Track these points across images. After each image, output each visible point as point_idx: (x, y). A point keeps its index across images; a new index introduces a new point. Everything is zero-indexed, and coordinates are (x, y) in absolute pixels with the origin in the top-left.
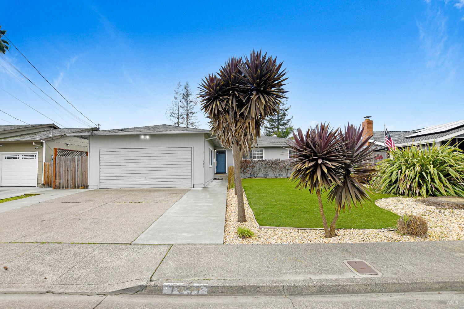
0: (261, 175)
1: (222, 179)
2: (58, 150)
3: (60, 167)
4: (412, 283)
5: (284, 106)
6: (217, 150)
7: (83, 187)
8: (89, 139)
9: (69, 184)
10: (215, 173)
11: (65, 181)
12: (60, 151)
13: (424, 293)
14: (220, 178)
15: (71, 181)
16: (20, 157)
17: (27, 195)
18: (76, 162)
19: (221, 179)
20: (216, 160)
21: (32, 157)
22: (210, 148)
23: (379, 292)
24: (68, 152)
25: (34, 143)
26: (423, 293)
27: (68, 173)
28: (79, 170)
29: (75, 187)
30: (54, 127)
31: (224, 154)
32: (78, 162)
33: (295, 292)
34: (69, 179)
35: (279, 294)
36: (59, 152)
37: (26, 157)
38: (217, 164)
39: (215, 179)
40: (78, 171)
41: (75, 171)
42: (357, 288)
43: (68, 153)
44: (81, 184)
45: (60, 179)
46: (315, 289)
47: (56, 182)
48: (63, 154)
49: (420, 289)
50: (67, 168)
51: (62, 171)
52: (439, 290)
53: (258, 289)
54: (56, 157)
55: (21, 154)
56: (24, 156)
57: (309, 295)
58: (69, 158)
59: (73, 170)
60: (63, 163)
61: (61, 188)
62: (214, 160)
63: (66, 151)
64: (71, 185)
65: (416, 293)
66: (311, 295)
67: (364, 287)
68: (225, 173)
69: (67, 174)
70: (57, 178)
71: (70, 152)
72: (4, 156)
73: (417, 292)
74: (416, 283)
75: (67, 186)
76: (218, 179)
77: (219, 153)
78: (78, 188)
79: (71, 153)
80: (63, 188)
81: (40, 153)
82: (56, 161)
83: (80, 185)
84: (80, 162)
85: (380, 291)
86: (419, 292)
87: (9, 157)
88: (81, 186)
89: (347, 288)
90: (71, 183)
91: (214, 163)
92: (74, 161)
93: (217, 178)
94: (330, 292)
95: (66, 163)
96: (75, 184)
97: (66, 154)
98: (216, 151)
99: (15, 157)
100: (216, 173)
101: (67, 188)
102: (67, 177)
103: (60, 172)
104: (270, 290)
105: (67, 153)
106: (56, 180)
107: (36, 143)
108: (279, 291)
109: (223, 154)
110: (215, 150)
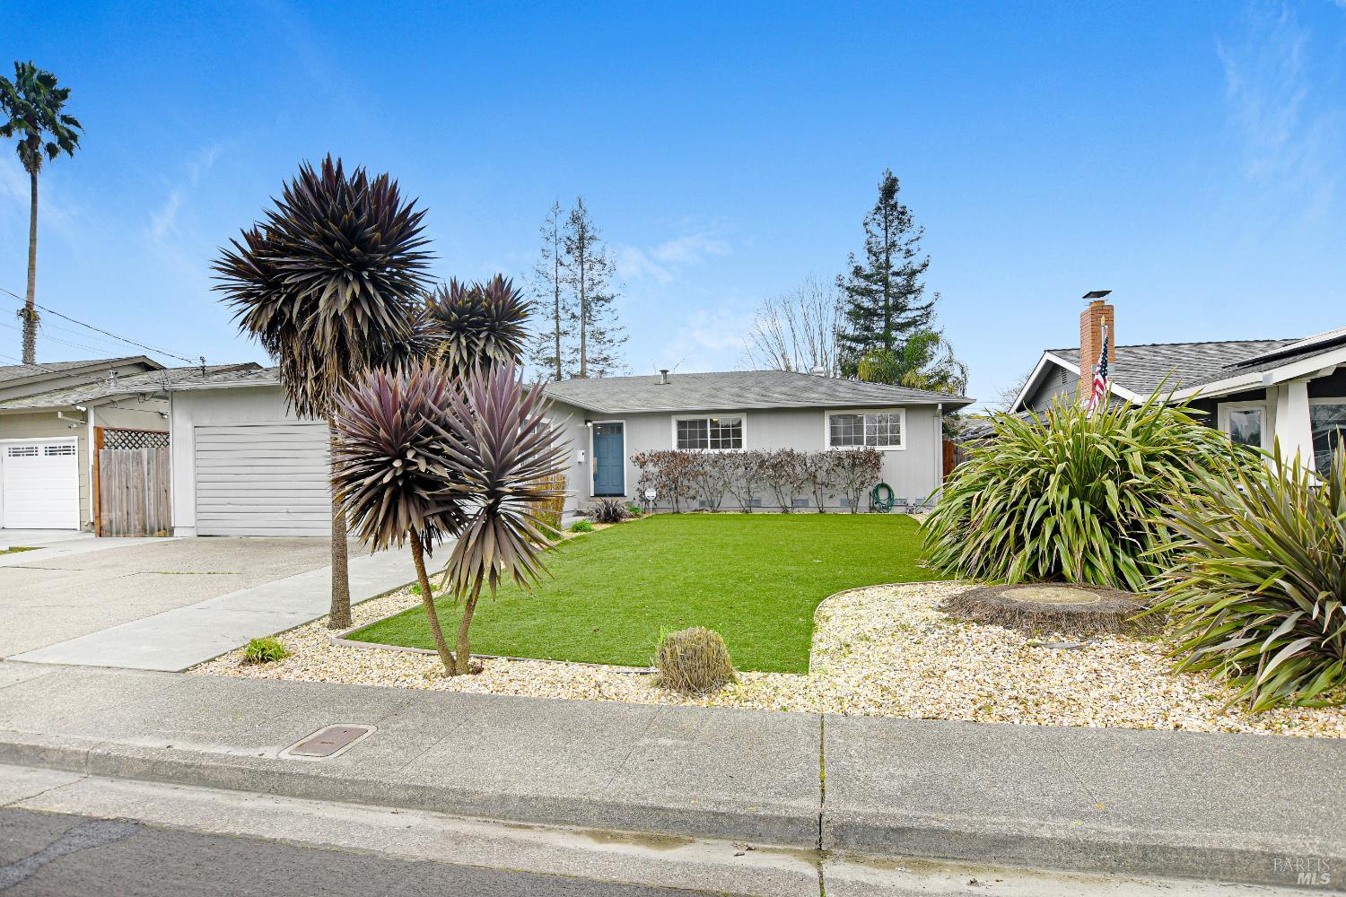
0: (730, 504)
2: (105, 433)
3: (109, 478)
4: (346, 781)
6: (595, 422)
7: (162, 531)
8: (170, 398)
9: (132, 523)
10: (593, 494)
11: (123, 515)
12: (113, 433)
13: (369, 807)
15: (136, 517)
16: (41, 451)
17: (12, 550)
18: (145, 463)
20: (596, 454)
21: (67, 450)
23: (269, 792)
24: (140, 435)
25: (60, 414)
26: (364, 807)
27: (127, 495)
28: (151, 484)
29: (145, 531)
30: (146, 366)
32: (148, 463)
33: (106, 769)
34: (131, 511)
35: (76, 769)
36: (110, 437)
37: (52, 452)
38: (599, 466)
40: (149, 489)
41: (143, 490)
42: (224, 777)
43: (140, 439)
44: (159, 524)
45: (110, 511)
46: (144, 767)
47: (102, 518)
48: (124, 441)
49: (360, 796)
50: (124, 480)
51: (116, 491)
52: (404, 805)
53: (42, 755)
54: (101, 451)
55: (41, 443)
56: (48, 449)
57: (130, 778)
58: (129, 454)
59: (140, 486)
60: (115, 467)
61: (114, 535)
63: (133, 434)
64: (135, 527)
65: (347, 805)
66: (134, 779)
67: (240, 776)
68: (622, 495)
69: (124, 497)
70: (105, 507)
71: (146, 435)
72: (6, 450)
73: (352, 802)
74: (353, 782)
75: (128, 530)
77: (602, 431)
78: (152, 534)
79: (150, 439)
80: (118, 533)
81: (83, 440)
82: (101, 460)
83: (156, 528)
84: (153, 465)
85: (273, 790)
86: (356, 802)
87: (16, 453)
88: (159, 530)
89: (207, 773)
90: (135, 521)
91: (580, 463)
92: (139, 463)
94: (171, 778)
95: (123, 466)
96: (144, 526)
97: (133, 442)
99: (31, 452)
100: (596, 495)
101: (126, 534)
102: (125, 505)
103: (109, 491)
104: (63, 759)
105: (137, 438)
106: (102, 514)
107: (65, 414)
108: (78, 762)
109: (615, 435)
110: (587, 421)
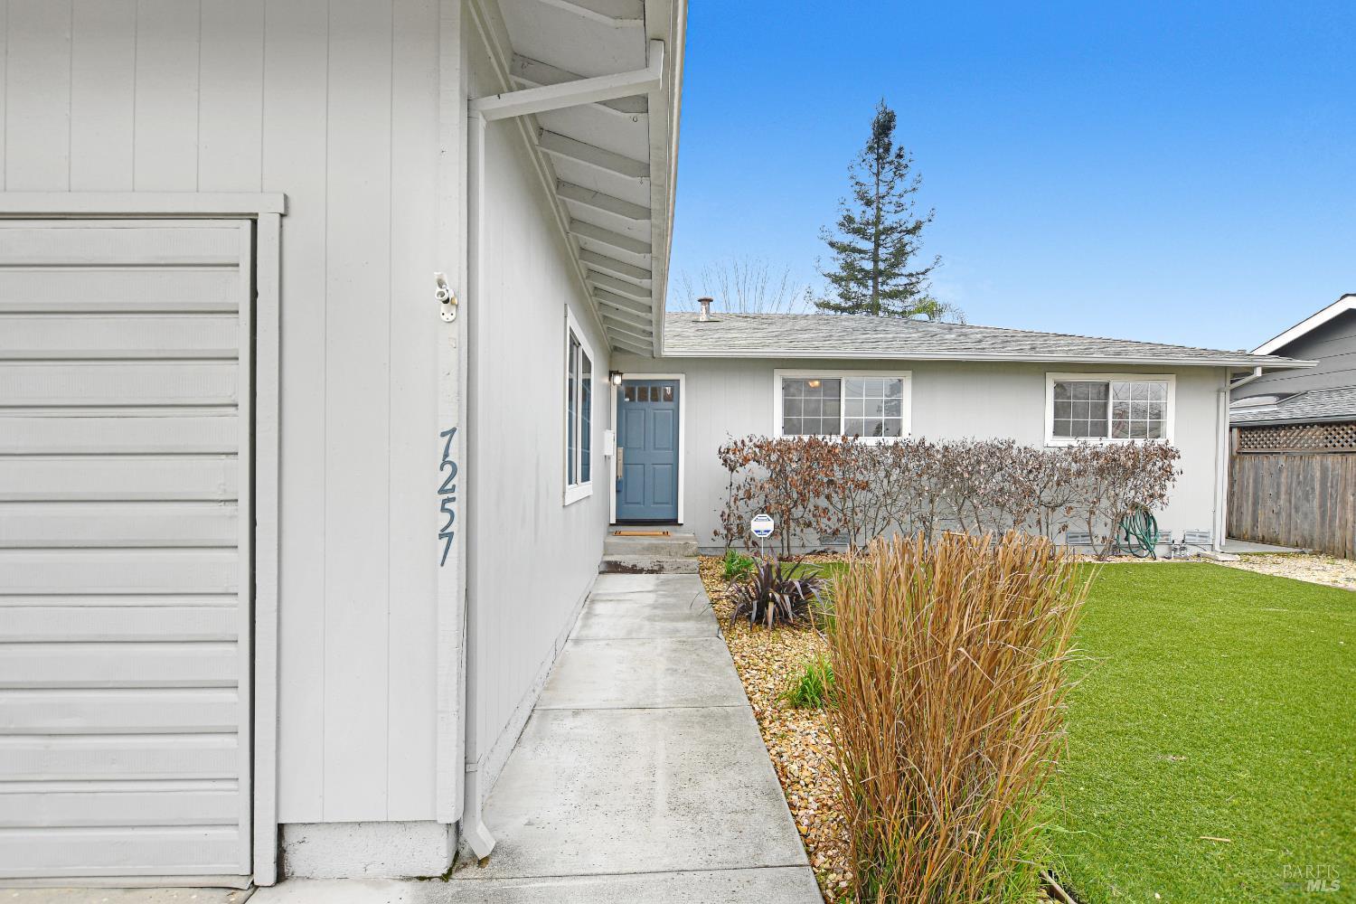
1: (657, 570)
5: (903, 216)
6: (627, 376)
10: (613, 521)
14: (645, 562)
19: (652, 572)
20: (621, 441)
22: (572, 322)
31: (670, 405)
38: (626, 464)
39: (614, 568)
62: (605, 443)
68: (673, 523)
76: (634, 570)
77: (634, 394)
91: (607, 458)
93: (627, 560)
98: (618, 380)
100: (620, 522)
109: (662, 404)
110: (611, 374)
